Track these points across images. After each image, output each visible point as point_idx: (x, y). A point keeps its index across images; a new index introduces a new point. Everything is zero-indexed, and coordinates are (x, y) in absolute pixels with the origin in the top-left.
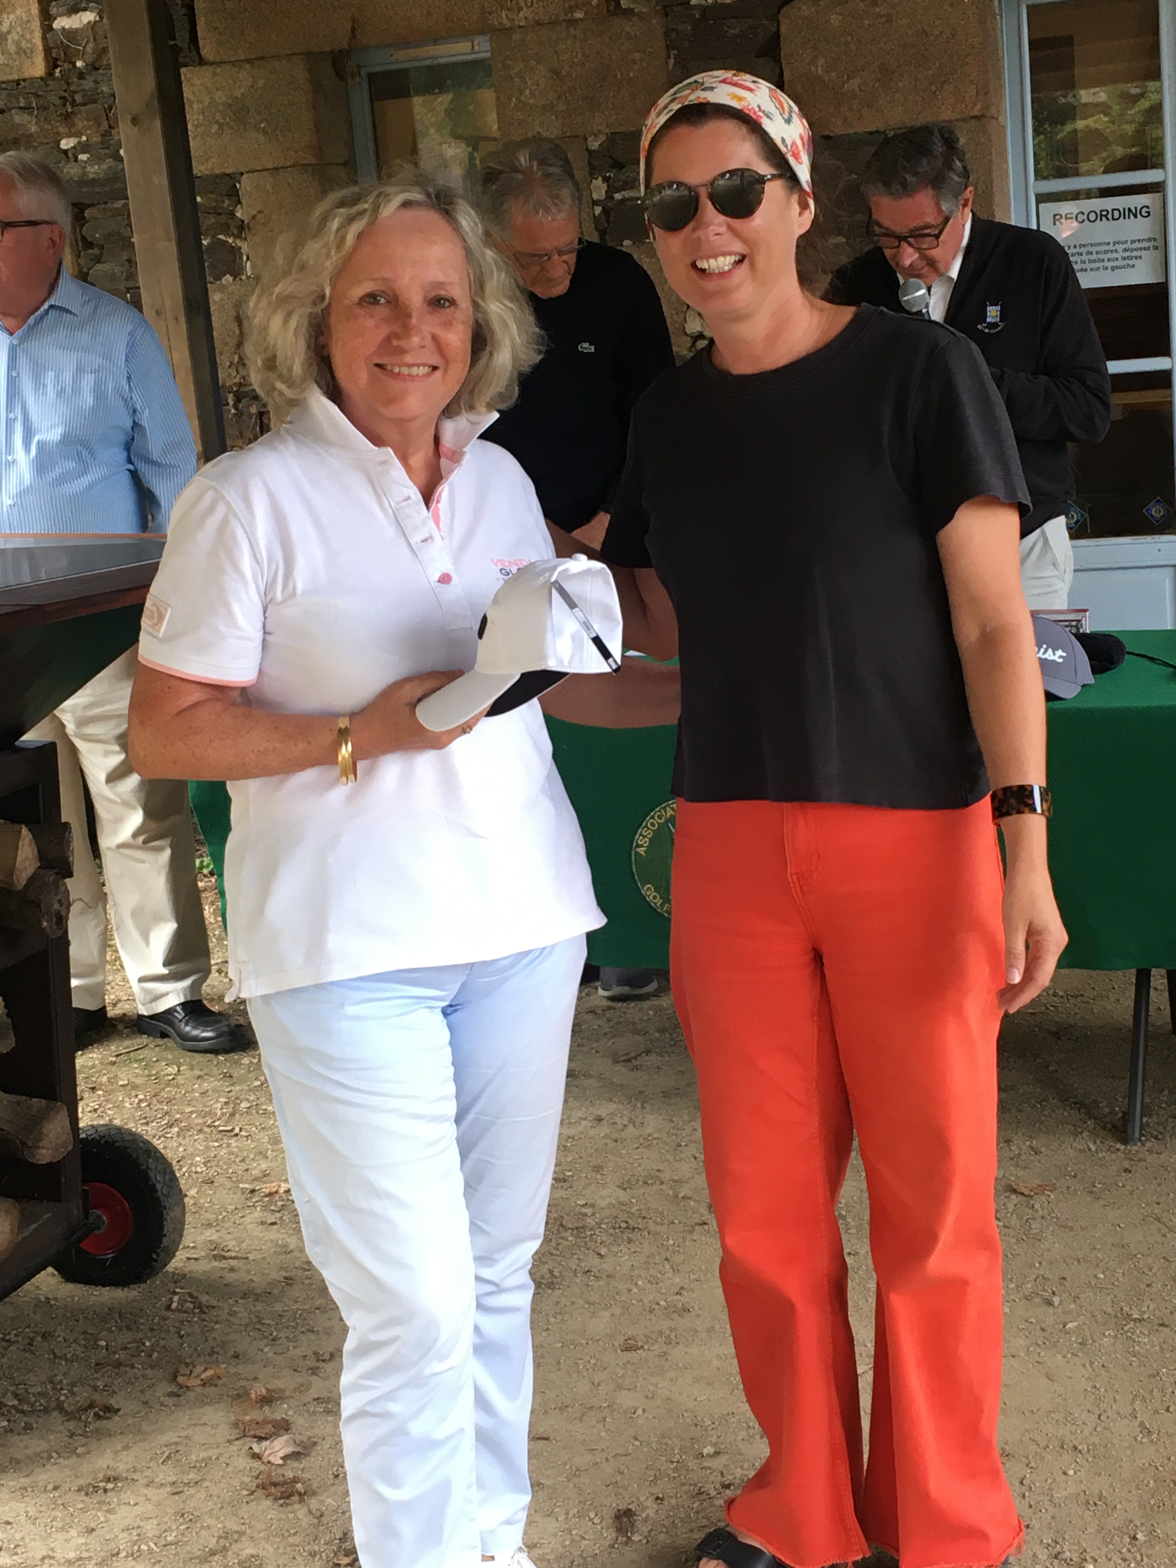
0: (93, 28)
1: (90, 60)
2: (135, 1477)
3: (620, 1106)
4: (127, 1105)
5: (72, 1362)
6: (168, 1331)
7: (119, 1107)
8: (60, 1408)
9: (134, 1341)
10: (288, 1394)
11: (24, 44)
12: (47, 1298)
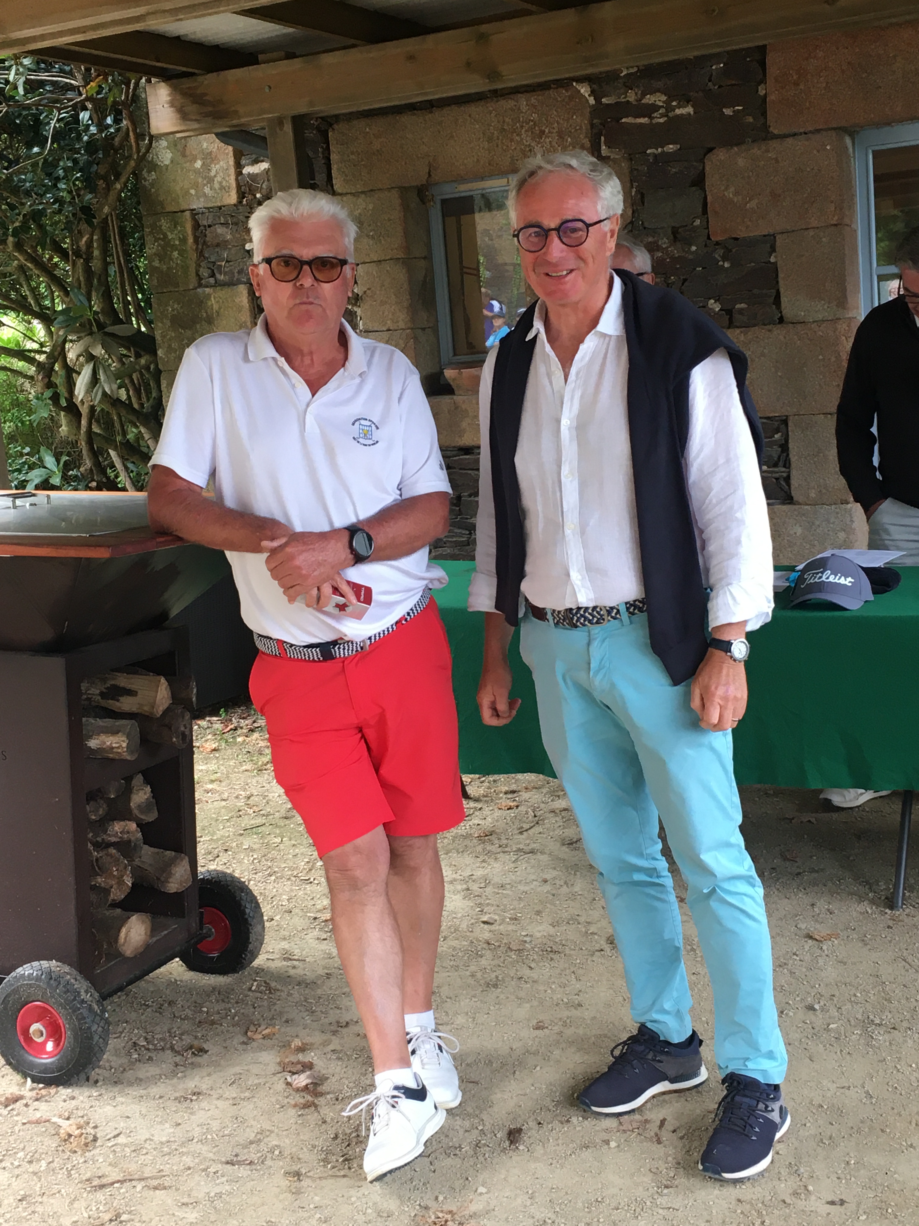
0: (267, 173)
1: (264, 194)
2: (211, 1092)
3: (560, 873)
4: (246, 861)
5: (184, 1019)
6: (247, 1004)
7: (240, 862)
8: (172, 1048)
9: (225, 1009)
10: (315, 1046)
11: (224, 184)
12: (176, 980)
